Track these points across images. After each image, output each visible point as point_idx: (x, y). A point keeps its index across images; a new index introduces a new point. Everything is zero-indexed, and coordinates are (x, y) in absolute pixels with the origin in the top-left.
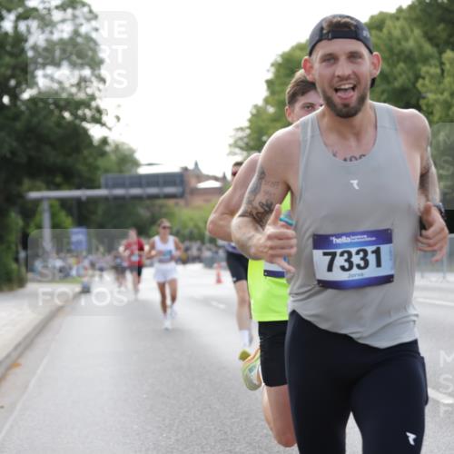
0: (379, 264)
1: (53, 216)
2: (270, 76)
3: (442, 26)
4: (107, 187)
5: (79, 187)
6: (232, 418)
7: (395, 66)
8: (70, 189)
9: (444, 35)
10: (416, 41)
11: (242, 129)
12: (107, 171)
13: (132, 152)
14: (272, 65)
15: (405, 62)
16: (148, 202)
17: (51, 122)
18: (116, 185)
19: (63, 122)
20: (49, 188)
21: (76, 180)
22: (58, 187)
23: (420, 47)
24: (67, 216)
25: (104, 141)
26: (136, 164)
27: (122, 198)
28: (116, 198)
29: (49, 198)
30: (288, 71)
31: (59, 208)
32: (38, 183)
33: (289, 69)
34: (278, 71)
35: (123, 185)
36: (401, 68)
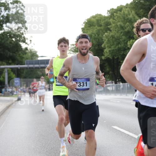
0: (86, 86)
1: (9, 74)
2: (83, 27)
3: (142, 10)
4: (27, 64)
5: (17, 64)
7: (126, 24)
8: (14, 65)
9: (142, 13)
10: (133, 15)
11: (73, 45)
12: (27, 59)
13: (36, 52)
14: (84, 23)
15: (129, 22)
16: (41, 69)
17: (8, 42)
18: (30, 64)
19: (13, 42)
20: (7, 65)
21: (16, 62)
22: (10, 64)
23: (134, 17)
24: (13, 74)
25: (26, 49)
26: (37, 56)
27: (32, 68)
28: (30, 68)
29: (7, 68)
30: (89, 25)
31: (11, 71)
32: (4, 63)
33: (89, 24)
34: (86, 25)
35: (32, 64)
36: (128, 24)
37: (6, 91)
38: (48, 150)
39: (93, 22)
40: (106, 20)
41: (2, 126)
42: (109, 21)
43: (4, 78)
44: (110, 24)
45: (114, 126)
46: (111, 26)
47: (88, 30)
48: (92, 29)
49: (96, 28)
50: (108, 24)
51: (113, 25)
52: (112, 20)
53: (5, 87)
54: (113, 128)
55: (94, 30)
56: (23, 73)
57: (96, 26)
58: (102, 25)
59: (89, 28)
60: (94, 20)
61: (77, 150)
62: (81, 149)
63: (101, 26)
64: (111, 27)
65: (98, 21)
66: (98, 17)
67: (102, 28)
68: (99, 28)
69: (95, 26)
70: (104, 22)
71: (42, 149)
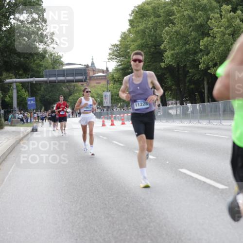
1: (18, 91)
4: (46, 76)
6: (109, 196)
7: (197, 13)
12: (46, 68)
13: (60, 57)
14: (133, 12)
15: (202, 11)
16: (67, 84)
18: (50, 76)
20: (16, 78)
22: (21, 76)
23: (211, 3)
24: (26, 91)
26: (62, 64)
27: (54, 82)
28: (51, 82)
29: (16, 82)
30: (142, 16)
31: (21, 87)
32: (11, 75)
33: (142, 14)
34: (136, 15)
35: (55, 75)
36: (200, 14)
37: (15, 117)
38: (82, 206)
39: (147, 11)
40: (168, 7)
41: (11, 171)
42: (171, 8)
43: (11, 98)
44: (173, 14)
45: (182, 168)
46: (174, 16)
47: (140, 22)
48: (145, 21)
49: (152, 20)
50: (170, 13)
51: (179, 15)
52: (176, 7)
53: (13, 111)
54: (180, 172)
55: (149, 23)
56: (40, 90)
57: (152, 17)
58: (162, 14)
59: (141, 20)
60: (149, 7)
61: (127, 205)
62: (133, 204)
63: (159, 16)
64: (175, 19)
65: (154, 8)
66: (155, 3)
67: (161, 19)
68: (156, 20)
69: (150, 16)
70: (164, 10)
71: (73, 205)
